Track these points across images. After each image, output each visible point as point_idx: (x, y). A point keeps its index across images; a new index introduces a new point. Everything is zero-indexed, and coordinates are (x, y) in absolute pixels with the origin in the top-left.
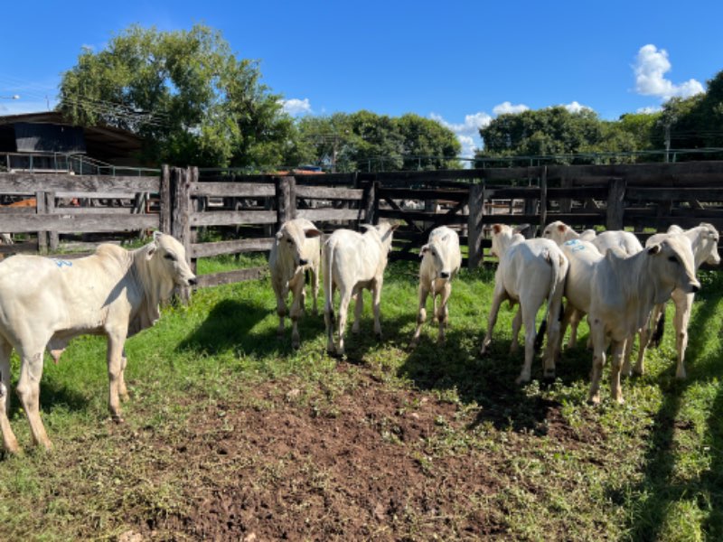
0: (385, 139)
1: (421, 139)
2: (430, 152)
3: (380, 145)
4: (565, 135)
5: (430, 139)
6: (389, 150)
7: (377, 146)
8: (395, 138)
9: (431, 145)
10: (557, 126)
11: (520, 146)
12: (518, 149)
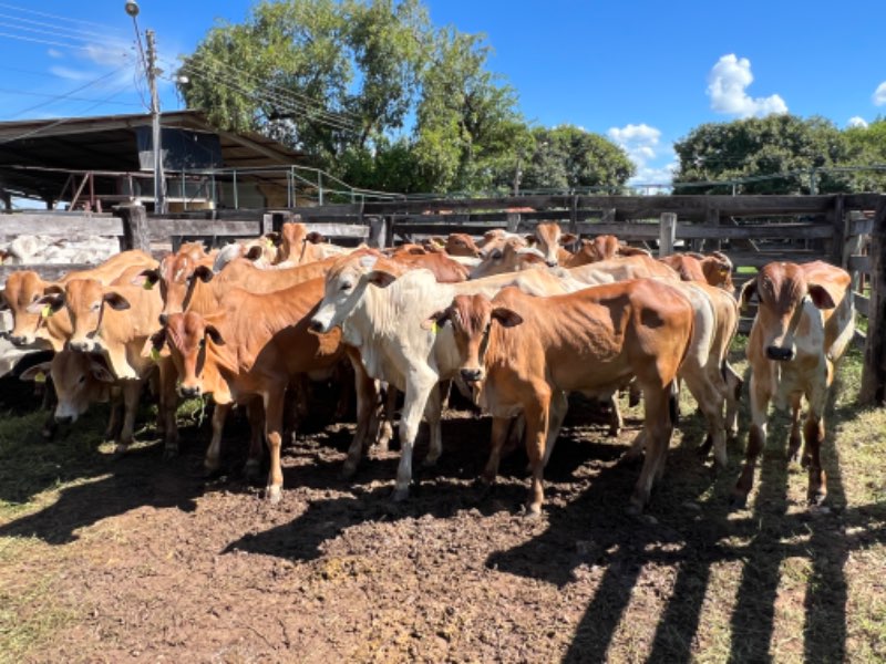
0: (545, 158)
1: (589, 157)
2: (603, 173)
3: (540, 164)
4: (806, 149)
5: (601, 157)
6: (552, 171)
7: (537, 167)
8: (556, 156)
9: (603, 165)
10: (793, 137)
11: (748, 164)
12: (745, 168)
